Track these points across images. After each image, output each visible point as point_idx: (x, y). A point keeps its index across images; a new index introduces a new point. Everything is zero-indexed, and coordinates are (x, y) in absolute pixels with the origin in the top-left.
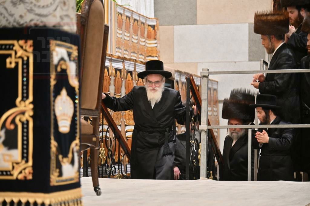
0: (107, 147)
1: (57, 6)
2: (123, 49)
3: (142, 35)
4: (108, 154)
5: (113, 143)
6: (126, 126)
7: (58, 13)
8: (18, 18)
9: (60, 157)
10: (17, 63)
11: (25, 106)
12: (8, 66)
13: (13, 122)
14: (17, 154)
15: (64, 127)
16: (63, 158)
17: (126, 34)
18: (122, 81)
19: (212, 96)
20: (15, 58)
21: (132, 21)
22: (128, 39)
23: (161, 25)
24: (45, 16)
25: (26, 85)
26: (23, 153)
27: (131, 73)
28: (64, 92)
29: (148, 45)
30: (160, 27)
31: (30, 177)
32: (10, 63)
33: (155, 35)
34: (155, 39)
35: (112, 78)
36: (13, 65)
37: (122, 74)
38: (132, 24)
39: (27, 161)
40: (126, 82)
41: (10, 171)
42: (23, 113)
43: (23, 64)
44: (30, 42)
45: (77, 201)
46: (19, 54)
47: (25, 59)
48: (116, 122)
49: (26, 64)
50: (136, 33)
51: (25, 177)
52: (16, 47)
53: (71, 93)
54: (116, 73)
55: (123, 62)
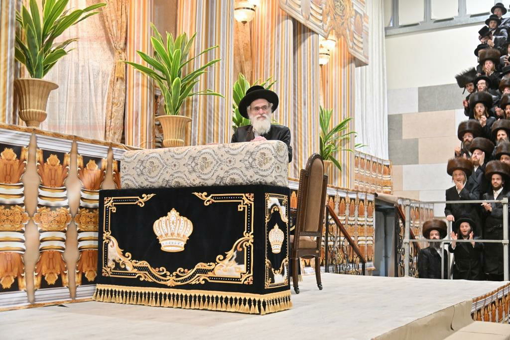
0: (344, 252)
1: (273, 170)
2: (365, 182)
3: (380, 172)
4: (344, 257)
5: (348, 249)
6: (358, 237)
7: (274, 174)
8: (249, 178)
9: (273, 269)
10: (244, 208)
11: (249, 237)
12: (239, 210)
13: (241, 246)
14: (243, 268)
15: (276, 249)
16: (274, 271)
17: (367, 172)
18: (355, 207)
19: (429, 214)
20: (243, 205)
21: (371, 163)
22: (369, 175)
23: (394, 165)
24: (266, 176)
25: (249, 222)
26: (247, 267)
27: (363, 201)
28: (276, 226)
29: (384, 179)
30: (393, 166)
31: (251, 283)
32: (240, 208)
33: (390, 171)
34: (389, 174)
35: (348, 205)
36: (242, 210)
37: (356, 201)
38: (371, 165)
39: (250, 273)
40: (358, 207)
41: (239, 279)
42: (248, 241)
43: (248, 209)
44: (252, 195)
45: (284, 300)
46: (245, 202)
47: (249, 205)
48: (350, 234)
49: (250, 208)
50: (375, 171)
51: (249, 283)
52: (244, 198)
53: (283, 226)
54: (351, 201)
55: (357, 194)
